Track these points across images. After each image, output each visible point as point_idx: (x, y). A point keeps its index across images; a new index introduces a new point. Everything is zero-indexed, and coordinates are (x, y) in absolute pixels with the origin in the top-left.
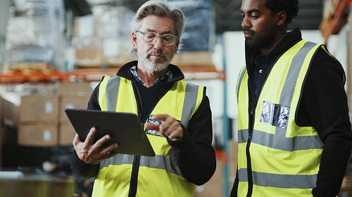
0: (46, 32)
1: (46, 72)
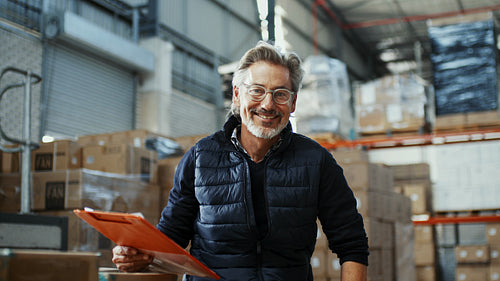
0: (330, 103)
1: (332, 141)
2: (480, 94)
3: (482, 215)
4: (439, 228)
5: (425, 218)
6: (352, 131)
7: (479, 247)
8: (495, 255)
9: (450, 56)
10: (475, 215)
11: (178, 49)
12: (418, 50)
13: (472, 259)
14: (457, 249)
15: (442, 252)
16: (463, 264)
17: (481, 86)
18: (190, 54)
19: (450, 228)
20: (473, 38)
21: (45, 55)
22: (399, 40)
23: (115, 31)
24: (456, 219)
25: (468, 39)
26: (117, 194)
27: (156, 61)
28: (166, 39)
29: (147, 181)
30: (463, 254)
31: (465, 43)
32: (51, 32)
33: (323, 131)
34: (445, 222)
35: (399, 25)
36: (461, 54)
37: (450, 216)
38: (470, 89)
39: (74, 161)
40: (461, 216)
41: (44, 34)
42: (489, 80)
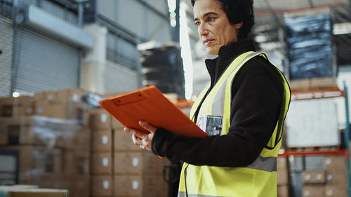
2: (321, 65)
3: (322, 150)
4: (292, 159)
5: (282, 152)
7: (319, 172)
8: (330, 178)
9: (299, 39)
10: (317, 150)
11: (111, 32)
12: (281, 34)
13: (314, 180)
14: (304, 174)
15: (293, 175)
16: (308, 184)
17: (321, 60)
18: (119, 36)
19: (299, 159)
20: (316, 26)
21: (15, 36)
22: (268, 27)
23: (66, 19)
24: (303, 153)
25: (313, 27)
26: (59, 134)
27: (95, 40)
28: (102, 25)
29: (81, 124)
30: (307, 177)
31: (310, 29)
32: (19, 19)
34: (295, 155)
35: (268, 17)
36: (307, 37)
37: (299, 151)
38: (314, 62)
39: (29, 110)
40: (307, 151)
41: (14, 21)
42: (327, 56)
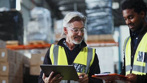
2: (105, 27)
6: (52, 40)
9: (94, 11)
17: (106, 24)
20: (103, 4)
25: (101, 4)
31: (100, 6)
33: (40, 40)
36: (98, 10)
38: (101, 25)
42: (109, 22)
